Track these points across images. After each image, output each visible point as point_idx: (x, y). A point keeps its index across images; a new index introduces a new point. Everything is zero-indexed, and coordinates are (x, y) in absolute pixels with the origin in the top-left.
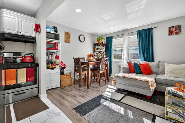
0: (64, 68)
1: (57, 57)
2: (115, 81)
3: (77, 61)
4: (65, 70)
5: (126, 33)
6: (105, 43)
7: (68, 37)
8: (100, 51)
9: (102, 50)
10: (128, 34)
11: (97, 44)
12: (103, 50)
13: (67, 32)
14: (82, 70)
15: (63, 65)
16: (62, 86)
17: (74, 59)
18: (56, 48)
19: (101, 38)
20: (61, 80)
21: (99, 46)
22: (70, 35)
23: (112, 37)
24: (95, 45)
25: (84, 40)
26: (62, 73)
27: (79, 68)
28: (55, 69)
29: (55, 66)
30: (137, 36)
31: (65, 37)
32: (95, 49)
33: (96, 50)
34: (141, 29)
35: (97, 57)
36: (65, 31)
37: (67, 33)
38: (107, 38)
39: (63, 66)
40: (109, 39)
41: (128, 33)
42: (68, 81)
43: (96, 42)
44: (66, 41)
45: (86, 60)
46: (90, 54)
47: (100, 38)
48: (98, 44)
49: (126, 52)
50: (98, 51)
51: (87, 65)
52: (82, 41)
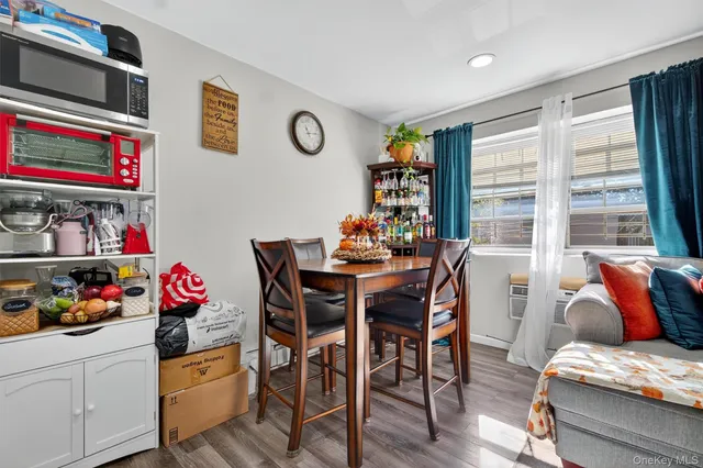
0: (191, 309)
1: (135, 241)
2: (552, 410)
3: (274, 259)
4: (191, 324)
5: (559, 98)
6: (431, 161)
7: (224, 116)
8: (402, 202)
9: (414, 201)
10: (569, 102)
11: (387, 166)
12: (420, 201)
13: (218, 83)
14: (310, 325)
15: (185, 285)
16: (174, 434)
17: (256, 252)
18: (125, 172)
19: (411, 134)
20: (161, 400)
21: (400, 176)
22: (234, 108)
23: (467, 130)
24: (376, 172)
25: (317, 145)
26: (170, 348)
27: (290, 315)
28: (109, 328)
29: (112, 305)
30: (630, 108)
31: (205, 115)
32: (379, 193)
33: (383, 201)
34: (661, 66)
35: (388, 234)
36: (205, 80)
37: (217, 91)
38: (437, 135)
39: (181, 296)
40: (452, 143)
41: (569, 97)
42: (213, 398)
43: (384, 158)
44: (207, 142)
45: (335, 256)
46: (356, 218)
47: (406, 134)
48: (395, 169)
49: (556, 204)
50: (391, 202)
51: (345, 292)
52: (305, 147)
